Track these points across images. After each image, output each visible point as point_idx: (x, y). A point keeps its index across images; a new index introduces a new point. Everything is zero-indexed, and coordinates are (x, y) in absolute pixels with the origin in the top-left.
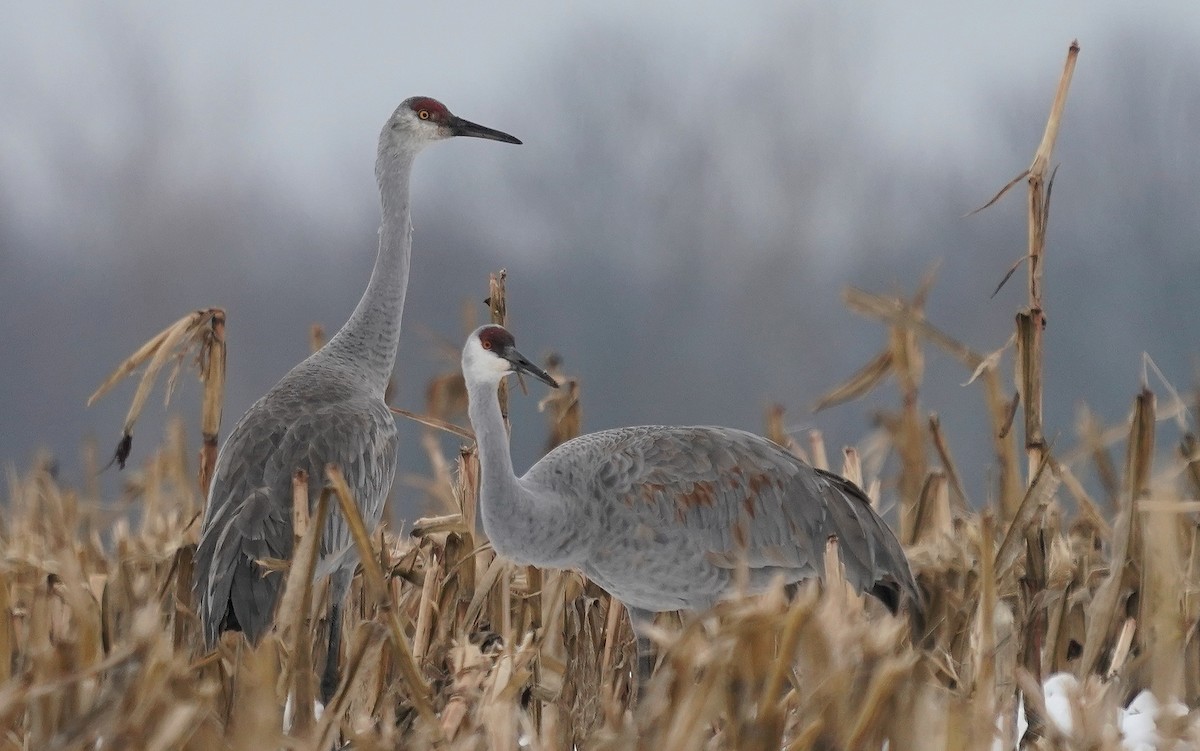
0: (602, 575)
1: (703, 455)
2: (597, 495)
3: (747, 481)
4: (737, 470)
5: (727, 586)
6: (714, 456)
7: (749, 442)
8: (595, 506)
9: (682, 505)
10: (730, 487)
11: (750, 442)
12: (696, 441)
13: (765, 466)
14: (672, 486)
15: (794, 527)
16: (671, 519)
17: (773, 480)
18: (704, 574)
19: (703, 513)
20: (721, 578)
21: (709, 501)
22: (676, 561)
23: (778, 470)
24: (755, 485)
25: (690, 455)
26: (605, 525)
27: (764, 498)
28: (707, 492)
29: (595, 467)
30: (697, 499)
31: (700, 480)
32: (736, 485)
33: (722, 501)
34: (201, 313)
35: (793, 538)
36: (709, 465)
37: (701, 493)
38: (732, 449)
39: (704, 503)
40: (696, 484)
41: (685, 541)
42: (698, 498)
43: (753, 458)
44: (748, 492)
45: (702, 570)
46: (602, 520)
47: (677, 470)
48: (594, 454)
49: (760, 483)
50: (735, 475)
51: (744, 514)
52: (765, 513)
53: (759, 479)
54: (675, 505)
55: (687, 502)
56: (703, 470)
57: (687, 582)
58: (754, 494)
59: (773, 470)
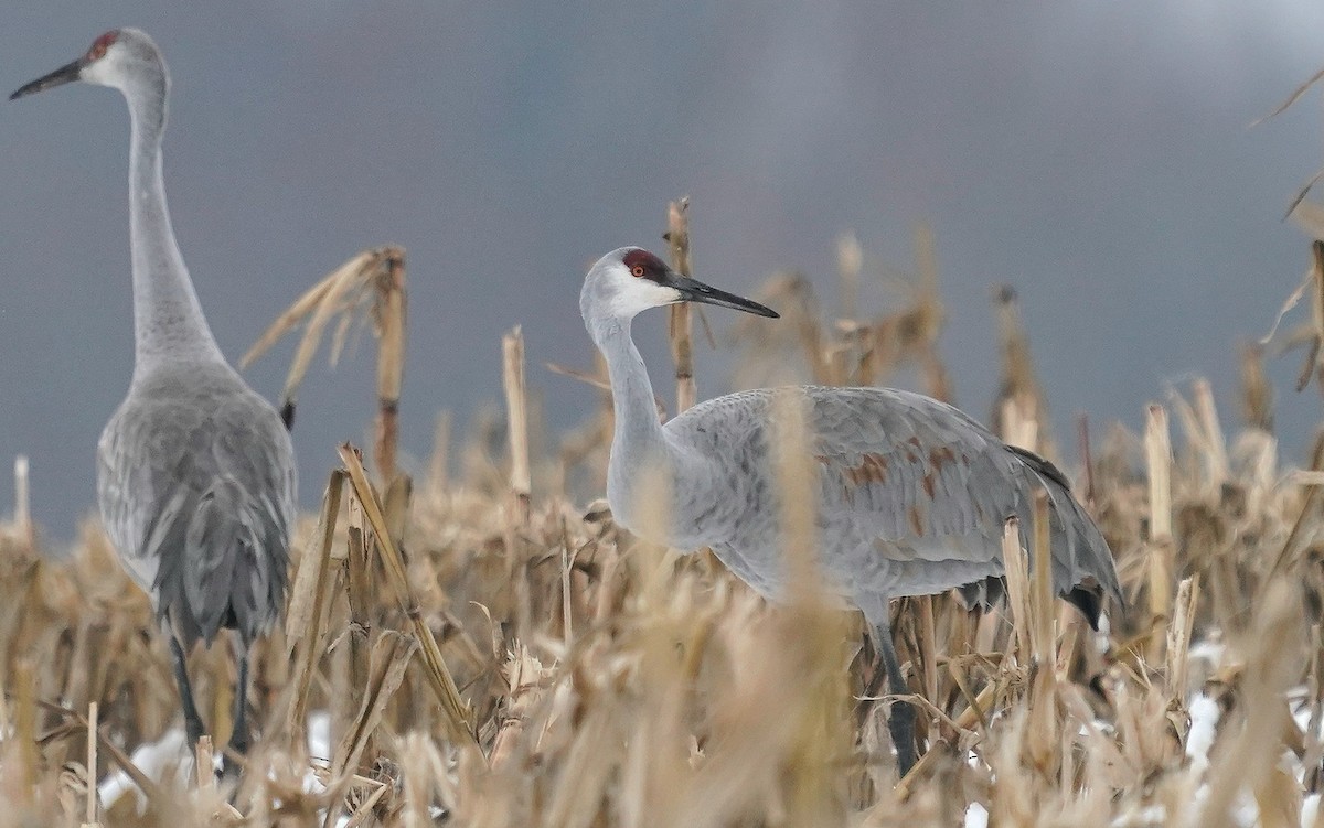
0: (750, 566)
1: (874, 422)
2: (745, 467)
3: (927, 456)
4: (914, 441)
5: (899, 582)
6: (887, 423)
7: (929, 409)
8: (741, 480)
9: (849, 482)
10: (907, 461)
11: (931, 409)
12: (865, 404)
13: (948, 438)
14: (837, 458)
15: (980, 512)
16: (835, 497)
17: (957, 456)
18: (872, 566)
19: (873, 492)
20: (891, 573)
21: (881, 478)
22: (839, 550)
23: (963, 444)
24: (936, 460)
25: (858, 421)
26: (753, 505)
27: (947, 477)
28: (880, 467)
29: (744, 432)
30: (867, 474)
31: (870, 451)
32: (913, 459)
33: (897, 479)
34: (376, 255)
35: (979, 526)
36: (882, 433)
37: (872, 467)
38: (909, 415)
39: (876, 481)
40: (867, 458)
41: (850, 526)
42: (869, 473)
43: (934, 428)
44: (928, 468)
45: (869, 560)
46: (749, 499)
47: (844, 439)
48: (744, 413)
49: (942, 458)
50: (912, 446)
51: (922, 493)
52: (948, 495)
53: (941, 453)
54: (840, 481)
55: (855, 479)
56: (875, 441)
57: (851, 577)
58: (934, 469)
59: (957, 444)
